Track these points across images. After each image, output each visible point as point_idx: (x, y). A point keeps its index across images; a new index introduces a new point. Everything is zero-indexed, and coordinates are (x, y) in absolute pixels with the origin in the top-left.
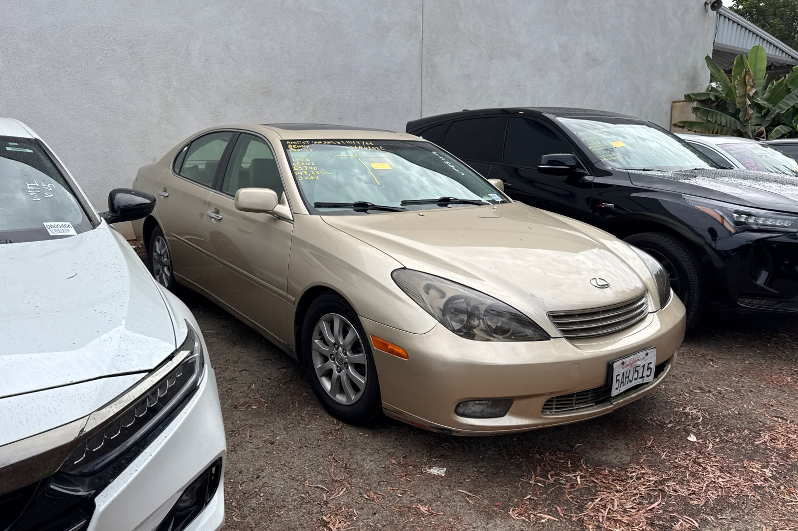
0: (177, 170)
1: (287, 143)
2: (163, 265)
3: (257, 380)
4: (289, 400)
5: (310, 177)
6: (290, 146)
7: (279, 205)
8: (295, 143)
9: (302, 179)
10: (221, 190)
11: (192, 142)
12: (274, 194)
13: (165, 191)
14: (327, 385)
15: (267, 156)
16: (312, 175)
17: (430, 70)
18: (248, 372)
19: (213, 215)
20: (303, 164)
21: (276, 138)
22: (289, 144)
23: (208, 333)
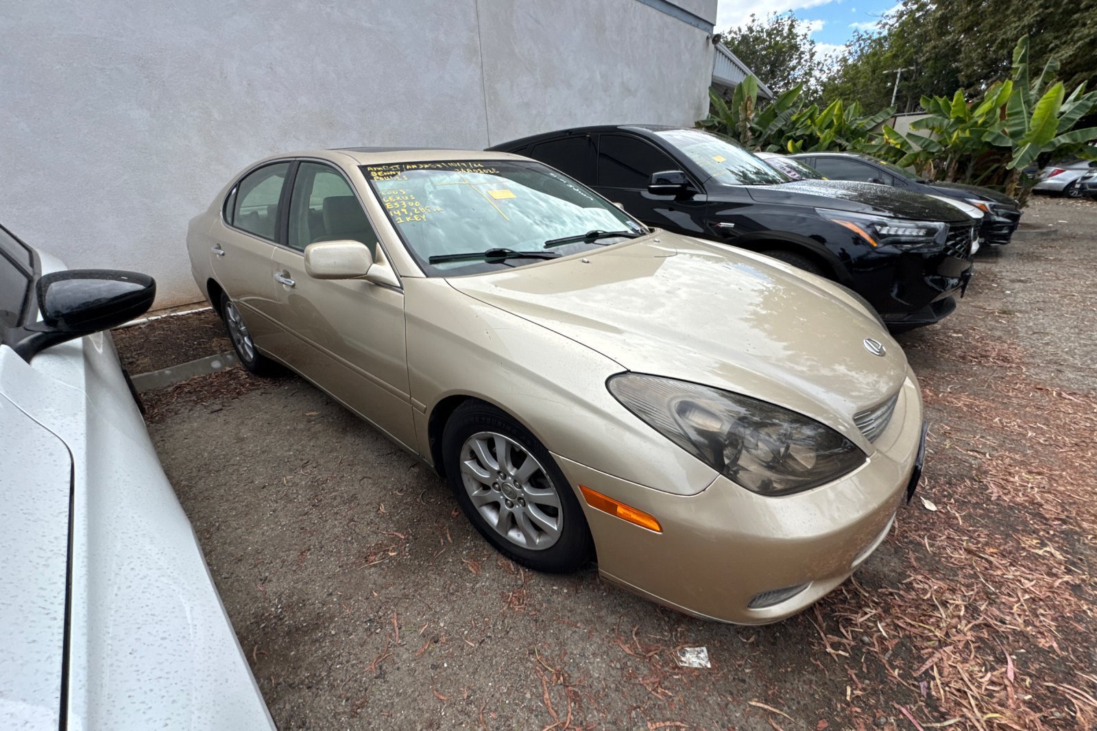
0: (229, 219)
1: (369, 169)
2: (243, 335)
3: (385, 495)
4: (436, 528)
5: (412, 217)
6: (373, 174)
7: (374, 265)
8: (379, 169)
9: (401, 221)
10: (287, 244)
11: (240, 181)
12: (363, 249)
13: (220, 248)
14: (493, 518)
15: (343, 192)
16: (414, 214)
17: (492, 97)
18: (370, 481)
19: (283, 280)
20: (398, 198)
21: (351, 165)
22: (371, 171)
23: (310, 416)
